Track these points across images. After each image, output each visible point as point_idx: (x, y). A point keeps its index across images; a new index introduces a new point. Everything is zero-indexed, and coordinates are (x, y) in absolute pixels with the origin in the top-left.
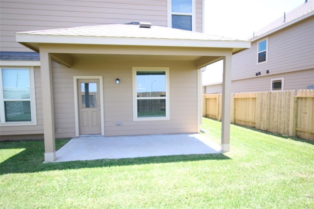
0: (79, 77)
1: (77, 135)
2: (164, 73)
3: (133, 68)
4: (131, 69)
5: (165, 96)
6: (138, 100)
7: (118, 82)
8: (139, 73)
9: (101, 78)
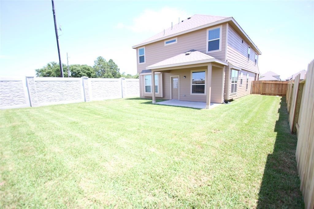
0: (172, 76)
1: (171, 99)
2: (205, 72)
3: (191, 71)
4: (190, 71)
5: (204, 83)
6: (193, 86)
7: (184, 77)
8: (193, 73)
9: (179, 76)
